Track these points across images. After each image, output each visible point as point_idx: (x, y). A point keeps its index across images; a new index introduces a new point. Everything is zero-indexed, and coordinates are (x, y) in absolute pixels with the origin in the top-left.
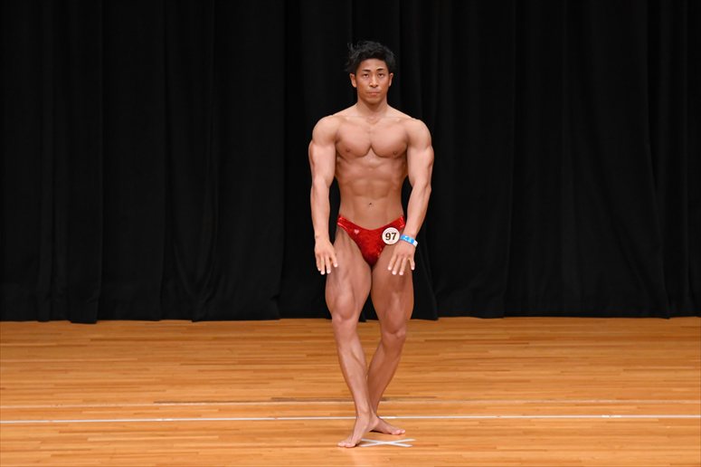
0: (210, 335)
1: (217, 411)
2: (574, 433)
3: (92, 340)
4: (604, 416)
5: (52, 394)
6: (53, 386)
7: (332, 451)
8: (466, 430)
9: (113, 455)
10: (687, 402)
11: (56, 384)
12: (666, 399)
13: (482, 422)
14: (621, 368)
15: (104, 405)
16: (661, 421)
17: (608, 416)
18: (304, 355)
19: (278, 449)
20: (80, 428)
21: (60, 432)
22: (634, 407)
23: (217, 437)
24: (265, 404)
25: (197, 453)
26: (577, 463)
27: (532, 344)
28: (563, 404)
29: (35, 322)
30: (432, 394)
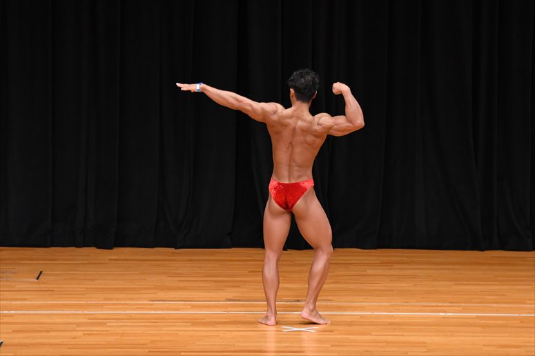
0: (186, 258)
1: (190, 307)
2: (421, 325)
3: (111, 260)
4: (441, 314)
5: (83, 294)
6: (85, 289)
7: (264, 334)
8: (351, 322)
9: (122, 335)
10: (495, 305)
12: (481, 303)
13: (362, 316)
14: (453, 283)
15: (118, 302)
16: (478, 317)
17: (444, 314)
18: (247, 272)
19: (230, 332)
20: (102, 317)
21: (89, 319)
22: (461, 308)
23: (190, 324)
24: (222, 303)
25: (177, 334)
26: (423, 344)
27: (395, 266)
28: (414, 306)
29: (74, 248)
30: (330, 298)
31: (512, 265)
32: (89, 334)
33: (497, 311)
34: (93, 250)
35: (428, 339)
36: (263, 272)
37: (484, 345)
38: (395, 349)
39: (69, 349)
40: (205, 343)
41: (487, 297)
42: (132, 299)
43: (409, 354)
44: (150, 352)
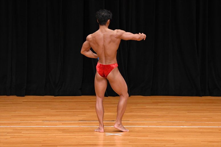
0: (60, 101)
1: (62, 124)
2: (172, 132)
3: (23, 102)
4: (181, 127)
5: (11, 118)
6: (11, 116)
7: (97, 137)
8: (138, 131)
9: (29, 137)
10: (207, 122)
11: (12, 115)
12: (200, 121)
13: (143, 128)
14: (187, 112)
15: (27, 122)
16: (199, 128)
17: (182, 127)
18: (89, 107)
19: (81, 136)
20: (19, 129)
21: (13, 130)
22: (191, 124)
23: (62, 132)
24: (77, 122)
25: (55, 137)
26: (173, 141)
27: (159, 104)
28: (169, 123)
29: (6, 96)
30: (128, 119)
31: (215, 103)
32: (13, 137)
33: (208, 125)
34: (15, 97)
35: (175, 139)
36: (96, 107)
37: (202, 142)
38: (159, 143)
39: (3, 144)
40: (69, 141)
41: (203, 118)
42: (34, 120)
43: (166, 146)
44: (42, 145)
